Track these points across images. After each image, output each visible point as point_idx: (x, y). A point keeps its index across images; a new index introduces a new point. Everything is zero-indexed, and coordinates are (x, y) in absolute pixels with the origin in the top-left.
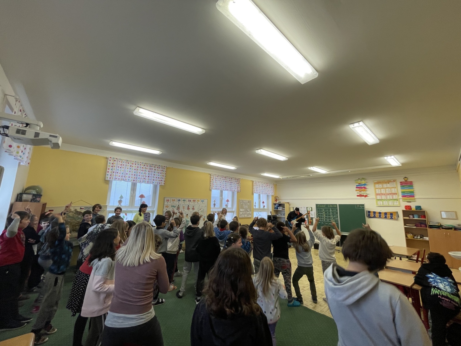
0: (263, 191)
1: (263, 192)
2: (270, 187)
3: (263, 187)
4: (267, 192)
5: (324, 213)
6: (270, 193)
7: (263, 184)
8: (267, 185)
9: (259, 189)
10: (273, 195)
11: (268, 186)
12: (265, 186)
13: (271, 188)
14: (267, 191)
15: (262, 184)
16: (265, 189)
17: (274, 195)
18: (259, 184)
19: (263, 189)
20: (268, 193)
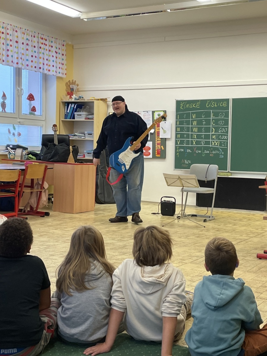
0: (30, 59)
1: (30, 64)
2: (53, 49)
3: (29, 48)
4: (41, 66)
5: (195, 123)
6: (51, 68)
7: (30, 38)
8: (44, 41)
9: (16, 50)
10: (60, 75)
11: (47, 47)
12: (36, 44)
13: (54, 54)
14: (41, 61)
15: (25, 37)
16: (34, 55)
17: (64, 76)
18: (16, 34)
19: (30, 53)
20: (46, 67)
